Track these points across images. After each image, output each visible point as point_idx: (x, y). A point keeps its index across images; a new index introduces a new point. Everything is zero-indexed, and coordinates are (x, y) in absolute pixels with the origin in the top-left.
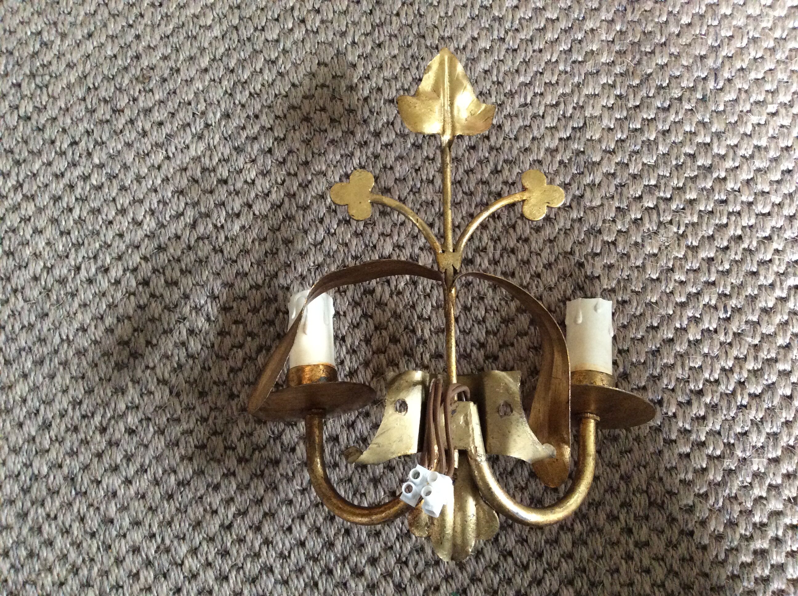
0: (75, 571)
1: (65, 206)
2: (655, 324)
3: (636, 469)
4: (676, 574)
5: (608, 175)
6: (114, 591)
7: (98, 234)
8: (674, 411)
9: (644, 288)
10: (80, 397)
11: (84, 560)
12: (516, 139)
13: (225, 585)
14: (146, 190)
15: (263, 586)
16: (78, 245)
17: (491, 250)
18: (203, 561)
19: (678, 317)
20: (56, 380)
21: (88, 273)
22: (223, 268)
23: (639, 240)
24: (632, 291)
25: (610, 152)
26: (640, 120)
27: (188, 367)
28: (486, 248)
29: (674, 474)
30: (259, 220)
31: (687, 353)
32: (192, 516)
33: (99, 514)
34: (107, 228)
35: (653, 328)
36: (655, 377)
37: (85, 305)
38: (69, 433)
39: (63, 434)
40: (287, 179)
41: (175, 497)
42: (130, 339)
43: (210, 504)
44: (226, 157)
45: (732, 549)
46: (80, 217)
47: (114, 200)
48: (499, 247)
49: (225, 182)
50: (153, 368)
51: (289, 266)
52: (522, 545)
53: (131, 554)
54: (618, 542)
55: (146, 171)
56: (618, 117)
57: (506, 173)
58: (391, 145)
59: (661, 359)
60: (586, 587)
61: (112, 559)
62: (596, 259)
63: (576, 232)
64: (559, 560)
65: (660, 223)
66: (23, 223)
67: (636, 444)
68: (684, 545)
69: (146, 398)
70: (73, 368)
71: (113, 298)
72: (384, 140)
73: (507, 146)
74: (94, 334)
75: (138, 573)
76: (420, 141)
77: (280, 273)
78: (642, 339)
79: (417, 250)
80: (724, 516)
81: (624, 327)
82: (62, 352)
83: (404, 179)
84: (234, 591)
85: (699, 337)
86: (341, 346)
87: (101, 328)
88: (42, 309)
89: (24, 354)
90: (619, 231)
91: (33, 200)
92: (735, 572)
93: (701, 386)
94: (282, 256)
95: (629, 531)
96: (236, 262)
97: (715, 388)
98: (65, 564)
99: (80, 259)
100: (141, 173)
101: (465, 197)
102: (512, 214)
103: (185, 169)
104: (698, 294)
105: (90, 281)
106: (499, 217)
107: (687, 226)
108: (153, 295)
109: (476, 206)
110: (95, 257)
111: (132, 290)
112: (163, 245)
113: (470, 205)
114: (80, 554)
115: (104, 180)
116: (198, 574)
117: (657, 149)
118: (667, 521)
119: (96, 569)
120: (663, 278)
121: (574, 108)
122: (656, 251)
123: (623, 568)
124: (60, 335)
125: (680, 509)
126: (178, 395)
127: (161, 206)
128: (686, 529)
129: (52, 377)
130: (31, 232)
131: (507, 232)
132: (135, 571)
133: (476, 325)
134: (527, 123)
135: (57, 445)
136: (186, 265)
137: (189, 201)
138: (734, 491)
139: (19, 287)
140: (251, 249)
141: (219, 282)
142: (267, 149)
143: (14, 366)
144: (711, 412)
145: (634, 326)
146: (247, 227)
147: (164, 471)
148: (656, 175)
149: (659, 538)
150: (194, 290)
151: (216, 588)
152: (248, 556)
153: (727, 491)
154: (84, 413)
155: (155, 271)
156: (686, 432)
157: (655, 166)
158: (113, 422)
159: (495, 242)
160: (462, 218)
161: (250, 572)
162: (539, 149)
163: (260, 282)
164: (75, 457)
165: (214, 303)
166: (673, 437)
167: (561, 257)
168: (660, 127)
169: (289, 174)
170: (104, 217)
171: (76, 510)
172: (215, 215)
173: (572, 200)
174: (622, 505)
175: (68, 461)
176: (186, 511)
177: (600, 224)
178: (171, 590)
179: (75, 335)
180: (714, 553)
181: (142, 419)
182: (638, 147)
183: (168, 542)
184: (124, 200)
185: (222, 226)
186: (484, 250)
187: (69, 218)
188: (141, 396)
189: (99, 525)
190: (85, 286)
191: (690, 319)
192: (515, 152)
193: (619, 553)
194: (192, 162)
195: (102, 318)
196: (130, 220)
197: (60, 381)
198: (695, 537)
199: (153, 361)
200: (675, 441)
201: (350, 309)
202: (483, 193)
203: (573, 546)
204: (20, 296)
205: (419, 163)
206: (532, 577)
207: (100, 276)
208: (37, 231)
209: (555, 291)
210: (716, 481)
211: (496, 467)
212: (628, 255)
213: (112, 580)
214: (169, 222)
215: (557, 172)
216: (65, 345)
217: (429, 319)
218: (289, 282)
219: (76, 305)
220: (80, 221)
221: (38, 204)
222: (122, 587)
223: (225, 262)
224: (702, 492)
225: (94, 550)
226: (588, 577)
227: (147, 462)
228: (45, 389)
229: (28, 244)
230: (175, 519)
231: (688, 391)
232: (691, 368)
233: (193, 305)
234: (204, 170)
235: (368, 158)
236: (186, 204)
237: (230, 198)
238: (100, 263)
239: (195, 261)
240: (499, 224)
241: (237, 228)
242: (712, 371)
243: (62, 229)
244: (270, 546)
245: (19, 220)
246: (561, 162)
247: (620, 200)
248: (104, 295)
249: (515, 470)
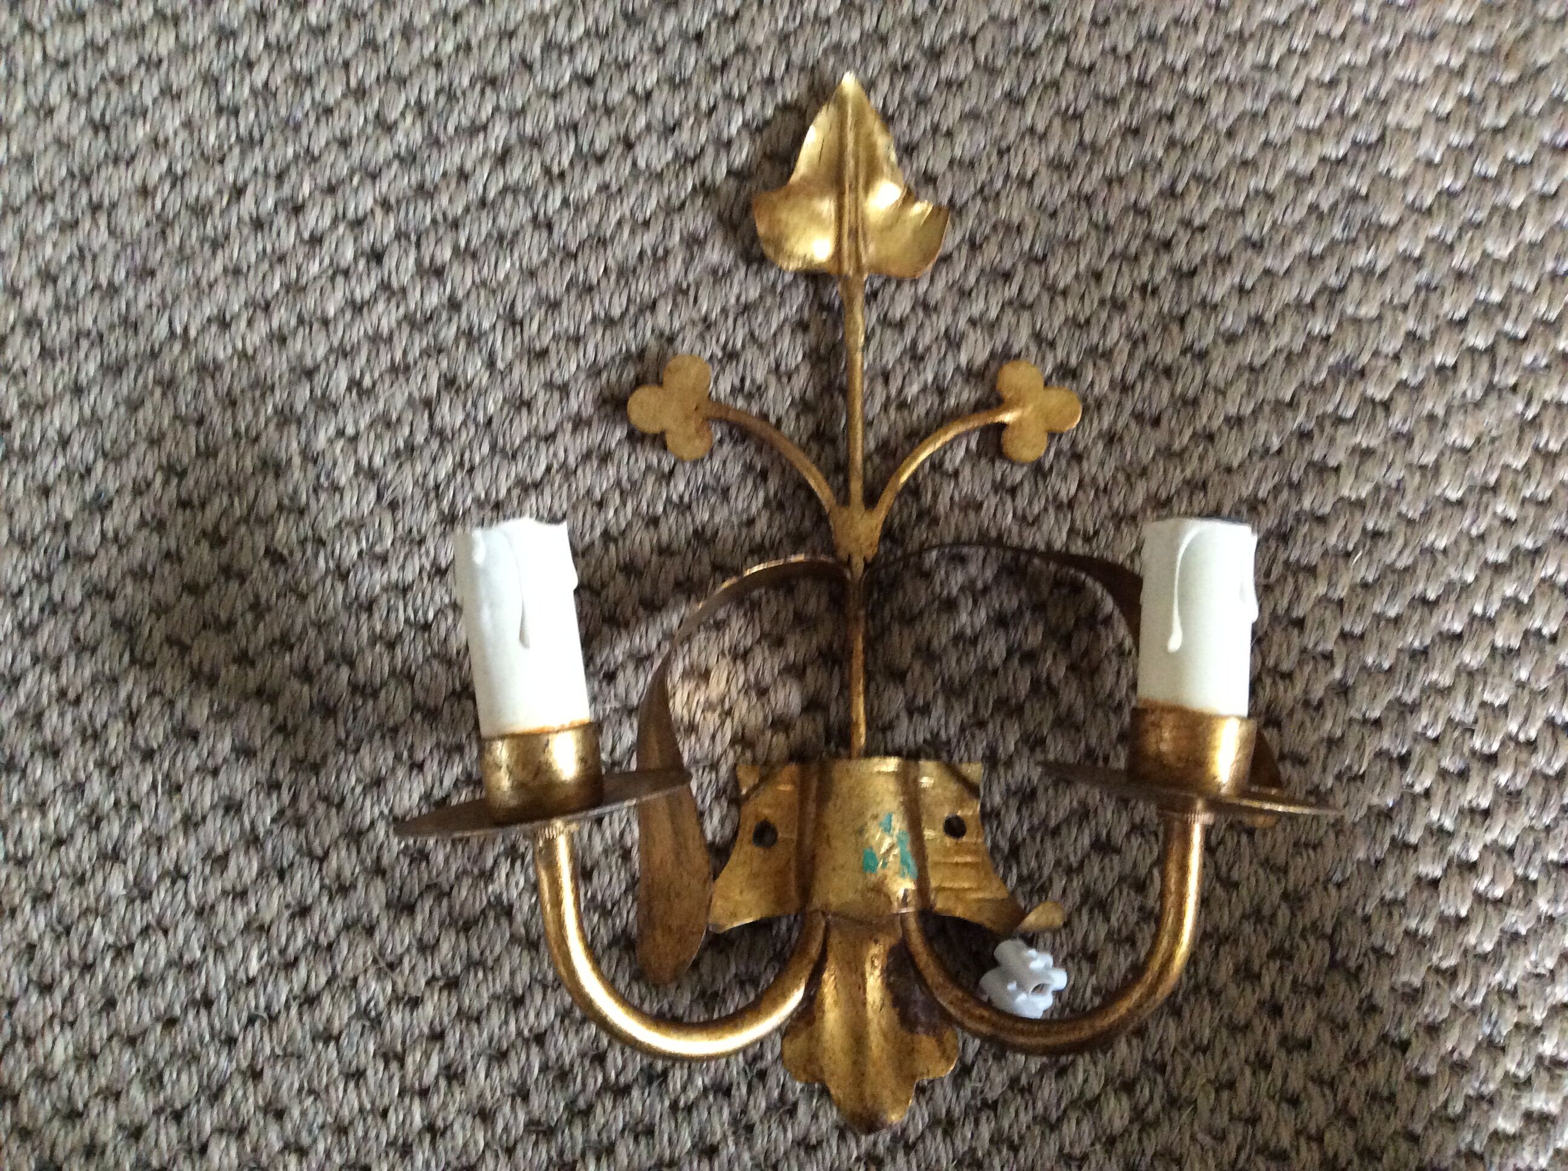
0: (94, 821)
1: (241, 54)
2: (1432, 595)
3: (1320, 887)
4: (1352, 1122)
5: (1405, 258)
6: (168, 882)
7: (297, 128)
8: (1427, 784)
9: (1427, 515)
10: (186, 460)
11: (117, 803)
12: (1230, 134)
13: (404, 922)
14: (415, 59)
15: (484, 942)
16: (248, 143)
17: (1121, 358)
18: (369, 861)
19: (1482, 590)
20: (141, 415)
21: (257, 203)
22: (545, 263)
23: (1440, 411)
24: (1400, 515)
25: (1419, 210)
26: (1499, 160)
27: (427, 454)
28: (1111, 351)
29: (1396, 917)
30: (641, 181)
31: (1484, 671)
32: (367, 762)
33: (172, 715)
34: (318, 120)
35: (1424, 601)
36: (1405, 705)
37: (237, 272)
38: (145, 532)
39: (130, 530)
40: (720, 106)
41: (341, 716)
42: (317, 368)
43: (411, 749)
44: (602, 28)
45: (1481, 1097)
46: (266, 84)
47: (346, 65)
48: (1141, 355)
49: (590, 81)
50: (354, 439)
51: (685, 293)
53: (220, 812)
54: (1248, 1026)
55: (427, 18)
56: (1455, 142)
57: (1192, 200)
58: (960, 85)
59: (1427, 671)
60: (1157, 1104)
61: (178, 815)
62: (1342, 430)
63: (1312, 361)
65: (1490, 388)
66: (143, 68)
67: (1332, 836)
68: (1383, 1065)
69: (323, 497)
70: (184, 398)
71: (299, 269)
72: (947, 70)
73: (1207, 145)
74: (243, 339)
75: (226, 856)
76: (1024, 89)
77: (661, 304)
78: (1397, 621)
79: (962, 323)
80: (1480, 1025)
81: (1365, 585)
82: (166, 360)
83: (972, 164)
84: (420, 940)
85: (1515, 643)
86: (755, 488)
87: (262, 327)
88: (145, 259)
89: (85, 344)
90: (1402, 385)
91: (176, 25)
92: (1477, 1147)
93: (1495, 747)
94: (675, 267)
95: (1276, 1011)
96: (575, 256)
97: (1524, 756)
98: (75, 802)
99: (247, 172)
100: (416, 20)
101: (1093, 233)
102: (1185, 291)
103: (511, 35)
104: (1537, 552)
105: (258, 224)
106: (1155, 291)
107: (1545, 405)
108: (385, 286)
109: (1113, 257)
110: (280, 177)
111: (344, 264)
112: (429, 185)
113: (1100, 253)
114: (113, 788)
115: (334, 16)
116: (353, 886)
117: (1521, 228)
118: (1359, 1008)
119: (138, 829)
120: (1472, 500)
121: (1367, 101)
122: (1468, 442)
123: (1246, 1082)
124: (170, 322)
125: (1393, 989)
126: (393, 506)
127: (442, 100)
128: (1393, 1033)
129: (134, 406)
130: (156, 91)
131: (1165, 329)
132: (219, 850)
133: (1051, 510)
134: (1261, 105)
135: (114, 550)
136: (468, 241)
137: (503, 104)
138: (1514, 980)
139: (106, 202)
140: (612, 238)
141: (530, 291)
142: (691, 31)
143: (59, 364)
144: (1504, 806)
145: (1387, 590)
146: (614, 188)
147: (330, 657)
148: (1505, 283)
149: (1334, 1038)
150: (473, 296)
151: (384, 924)
152: (465, 872)
153: (1499, 977)
154: (184, 495)
155: (400, 235)
156: (1440, 835)
157: (1510, 264)
158: (243, 529)
159: (1135, 345)
160: (1077, 276)
161: (462, 905)
162: (1273, 167)
163: (616, 312)
164: (146, 584)
165: (510, 333)
166: (1413, 838)
167: (1267, 409)
168: (1538, 185)
169: (728, 96)
170: (318, 96)
171: (123, 695)
172: (552, 146)
173: (1319, 293)
174: (1273, 954)
175: (129, 590)
176: (357, 751)
177: (1365, 358)
178: (288, 906)
179: (202, 330)
180: (1442, 1098)
181: (306, 539)
182: (1481, 216)
183: (304, 805)
184: (367, 71)
185: (562, 175)
186: (1108, 355)
187: (242, 79)
188: (315, 491)
189: (166, 738)
190: (246, 231)
191: (1506, 602)
192: (1222, 162)
193: (1242, 1050)
194: (527, 24)
195: (267, 308)
196: (371, 116)
197: (150, 419)
198: (1408, 1055)
199: (356, 423)
200: (1415, 848)
201: (793, 415)
202: (1133, 234)
204: (103, 221)
205: (1011, 136)
207: (281, 219)
208: (170, 94)
209: (1237, 479)
210: (1479, 950)
211: (1025, 813)
212: (1409, 439)
213: (169, 857)
214: (451, 140)
215: (1300, 227)
216: (177, 347)
217: (956, 474)
218: (677, 325)
219: (218, 267)
220: (265, 93)
221: (183, 36)
222: (186, 878)
223: (552, 253)
224: (1445, 965)
225: (145, 786)
226: (1167, 1084)
227: (298, 628)
228: (113, 429)
229: (144, 114)
230: (331, 760)
231: (1466, 750)
232: (1483, 704)
233: (464, 325)
234: (548, 46)
235: (903, 100)
236: (497, 109)
237: (592, 119)
238: (286, 190)
239: (489, 235)
240: (1153, 308)
241: (591, 186)
242: (1526, 720)
243: (223, 100)
244: (518, 863)
245: (135, 60)
246: (1314, 208)
247: (1420, 318)
248: (282, 259)
249: (1064, 831)
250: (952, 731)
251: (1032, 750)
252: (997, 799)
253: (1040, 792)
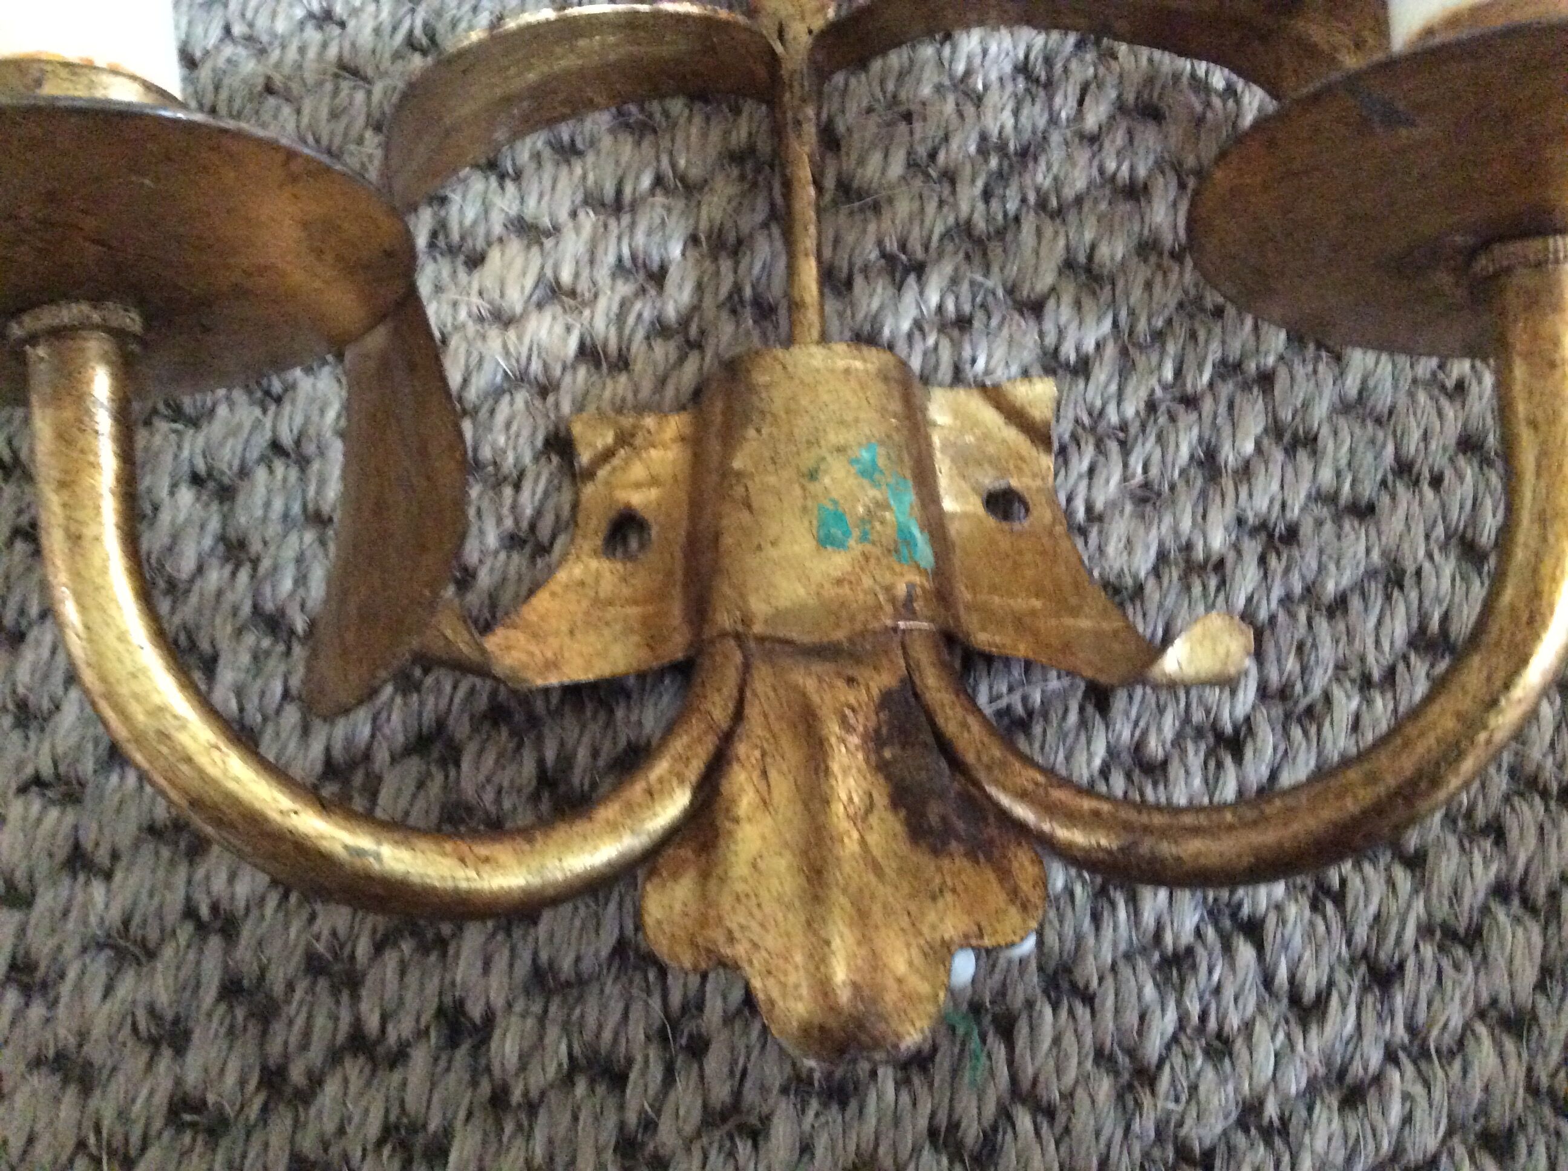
52: (1316, 906)
64: (1467, 1026)
203: (1540, 986)
206: (1328, 1063)
250: (1130, 410)
251: (1290, 451)
252: (1218, 540)
253: (1306, 529)
